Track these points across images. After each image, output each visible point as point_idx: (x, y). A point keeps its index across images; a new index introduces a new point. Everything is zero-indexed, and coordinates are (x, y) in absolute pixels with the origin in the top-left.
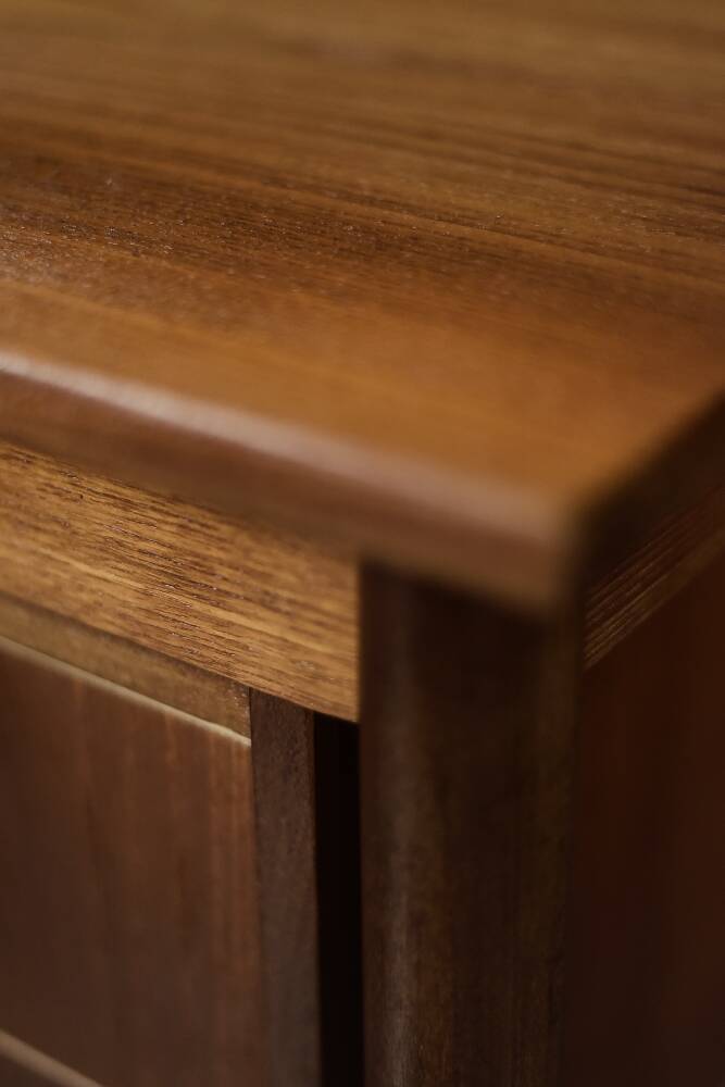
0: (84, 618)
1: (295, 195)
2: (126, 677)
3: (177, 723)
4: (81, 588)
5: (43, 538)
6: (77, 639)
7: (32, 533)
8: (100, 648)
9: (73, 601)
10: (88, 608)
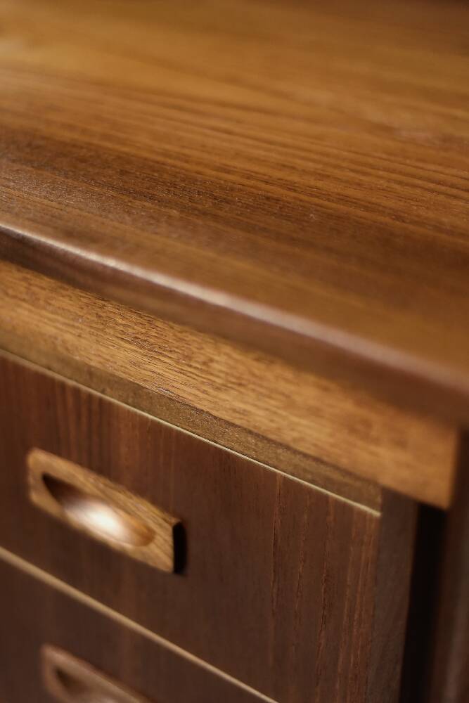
0: (292, 445)
1: (411, 227)
2: (309, 476)
3: (336, 501)
4: (293, 430)
5: (273, 402)
6: (284, 455)
7: (267, 400)
8: (296, 459)
9: (288, 436)
10: (295, 440)
